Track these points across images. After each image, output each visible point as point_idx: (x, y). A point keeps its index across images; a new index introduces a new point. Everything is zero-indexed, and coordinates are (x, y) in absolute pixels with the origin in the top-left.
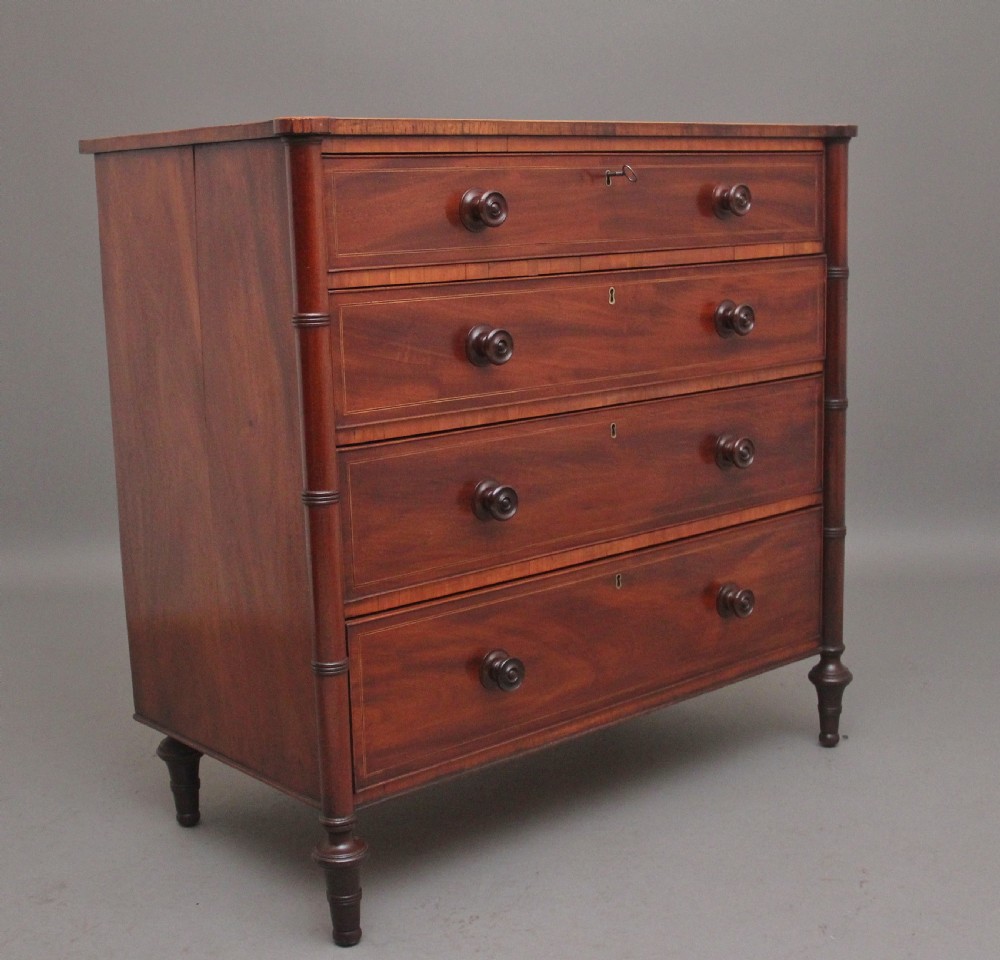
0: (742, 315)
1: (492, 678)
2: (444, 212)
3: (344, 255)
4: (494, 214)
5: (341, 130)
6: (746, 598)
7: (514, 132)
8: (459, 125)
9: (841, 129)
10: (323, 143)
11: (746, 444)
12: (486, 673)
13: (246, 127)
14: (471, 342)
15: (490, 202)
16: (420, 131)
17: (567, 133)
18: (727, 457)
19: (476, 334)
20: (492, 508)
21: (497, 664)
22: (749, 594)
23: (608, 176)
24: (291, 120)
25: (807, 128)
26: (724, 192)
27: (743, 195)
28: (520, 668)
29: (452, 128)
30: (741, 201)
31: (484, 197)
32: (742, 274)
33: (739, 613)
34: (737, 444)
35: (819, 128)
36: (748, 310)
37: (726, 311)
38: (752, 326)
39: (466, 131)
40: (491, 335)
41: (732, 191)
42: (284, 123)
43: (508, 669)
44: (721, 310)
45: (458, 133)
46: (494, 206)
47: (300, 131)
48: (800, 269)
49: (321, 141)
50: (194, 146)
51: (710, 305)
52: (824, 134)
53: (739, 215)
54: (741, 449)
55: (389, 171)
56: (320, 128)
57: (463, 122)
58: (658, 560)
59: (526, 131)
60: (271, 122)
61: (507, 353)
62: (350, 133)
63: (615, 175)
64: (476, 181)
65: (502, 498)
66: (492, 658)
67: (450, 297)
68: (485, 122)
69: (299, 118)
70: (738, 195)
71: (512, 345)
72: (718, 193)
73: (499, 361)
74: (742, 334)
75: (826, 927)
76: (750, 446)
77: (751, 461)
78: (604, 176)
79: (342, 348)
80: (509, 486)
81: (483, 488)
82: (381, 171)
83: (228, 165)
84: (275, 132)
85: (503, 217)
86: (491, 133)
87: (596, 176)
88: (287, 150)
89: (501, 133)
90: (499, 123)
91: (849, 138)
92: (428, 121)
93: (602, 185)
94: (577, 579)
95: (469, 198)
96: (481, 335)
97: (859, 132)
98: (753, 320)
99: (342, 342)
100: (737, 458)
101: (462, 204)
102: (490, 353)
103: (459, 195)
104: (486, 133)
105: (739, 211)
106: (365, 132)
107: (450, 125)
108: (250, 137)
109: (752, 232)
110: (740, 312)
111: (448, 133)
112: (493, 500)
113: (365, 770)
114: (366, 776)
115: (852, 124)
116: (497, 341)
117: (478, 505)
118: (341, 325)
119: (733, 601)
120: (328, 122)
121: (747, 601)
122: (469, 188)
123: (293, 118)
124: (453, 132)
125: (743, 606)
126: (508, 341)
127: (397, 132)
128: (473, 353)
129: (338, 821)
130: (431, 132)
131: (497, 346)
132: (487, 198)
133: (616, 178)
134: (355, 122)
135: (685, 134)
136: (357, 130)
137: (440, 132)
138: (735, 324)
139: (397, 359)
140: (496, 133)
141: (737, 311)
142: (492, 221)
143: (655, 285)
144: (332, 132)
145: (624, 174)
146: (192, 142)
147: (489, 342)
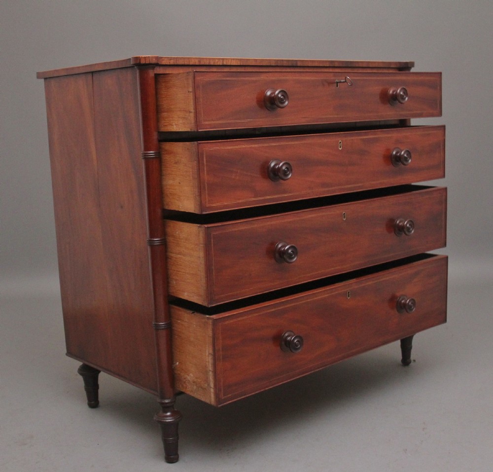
0: (405, 155)
1: (287, 346)
2: (255, 100)
3: (207, 123)
4: (282, 101)
5: (164, 63)
6: (412, 303)
7: (248, 64)
8: (221, 61)
9: (406, 63)
10: (155, 68)
11: (410, 223)
12: (283, 343)
13: (118, 62)
14: (270, 169)
15: (280, 95)
16: (202, 63)
17: (273, 65)
18: (400, 230)
19: (272, 165)
20: (285, 256)
21: (289, 338)
22: (413, 300)
23: (337, 83)
24: (139, 57)
25: (390, 63)
26: (393, 92)
27: (404, 93)
28: (301, 341)
29: (218, 62)
30: (403, 96)
31: (277, 92)
32: (404, 134)
33: (408, 310)
34: (406, 223)
35: (396, 63)
36: (408, 152)
37: (397, 153)
38: (410, 161)
39: (225, 63)
40: (281, 164)
41: (398, 91)
42: (136, 58)
43: (295, 341)
44: (394, 153)
45: (221, 64)
46: (282, 97)
47: (144, 63)
48: (433, 132)
49: (154, 67)
50: (92, 73)
51: (388, 150)
52: (398, 66)
53: (402, 103)
54: (408, 225)
55: (228, 79)
56: (154, 61)
57: (223, 59)
58: (368, 284)
59: (253, 64)
60: (130, 59)
61: (289, 174)
62: (168, 64)
63: (341, 82)
64: (272, 84)
65: (290, 251)
66: (286, 335)
67: (261, 145)
68: (234, 59)
69: (144, 56)
70: (402, 93)
71: (292, 170)
72: (391, 92)
73: (285, 178)
74: (404, 164)
75: (406, 450)
76: (412, 224)
77: (413, 232)
78: (335, 83)
79: (206, 171)
80: (293, 245)
81: (280, 246)
82: (224, 79)
83: (109, 81)
84: (132, 63)
85: (287, 103)
86: (236, 64)
87: (331, 83)
88: (138, 72)
89: (242, 64)
90: (240, 60)
91: (411, 68)
92: (206, 59)
93: (334, 87)
94: (328, 293)
95: (269, 93)
96: (275, 165)
97: (415, 65)
98: (410, 157)
99: (205, 169)
100: (405, 230)
101: (265, 96)
102: (281, 174)
103: (263, 92)
104: (234, 64)
105: (402, 101)
106: (176, 64)
107: (217, 61)
108: (120, 67)
109: (408, 112)
110: (404, 153)
111: (216, 64)
112: (285, 252)
113: (223, 395)
114: (223, 398)
115: (412, 61)
116: (284, 168)
117: (277, 255)
118: (205, 160)
119: (405, 304)
120: (157, 58)
121: (412, 305)
122: (268, 89)
123: (141, 56)
124: (218, 64)
125: (411, 307)
126: (289, 168)
127: (191, 63)
128: (272, 175)
129: (167, 401)
130: (208, 64)
131: (284, 170)
132: (278, 94)
133: (341, 84)
134: (171, 59)
135: (331, 66)
136: (172, 62)
137: (212, 63)
138: (402, 160)
139: (233, 177)
140: (239, 64)
141: (403, 153)
142: (281, 105)
143: (361, 139)
144: (160, 63)
145: (346, 81)
146: (92, 71)
147: (280, 169)
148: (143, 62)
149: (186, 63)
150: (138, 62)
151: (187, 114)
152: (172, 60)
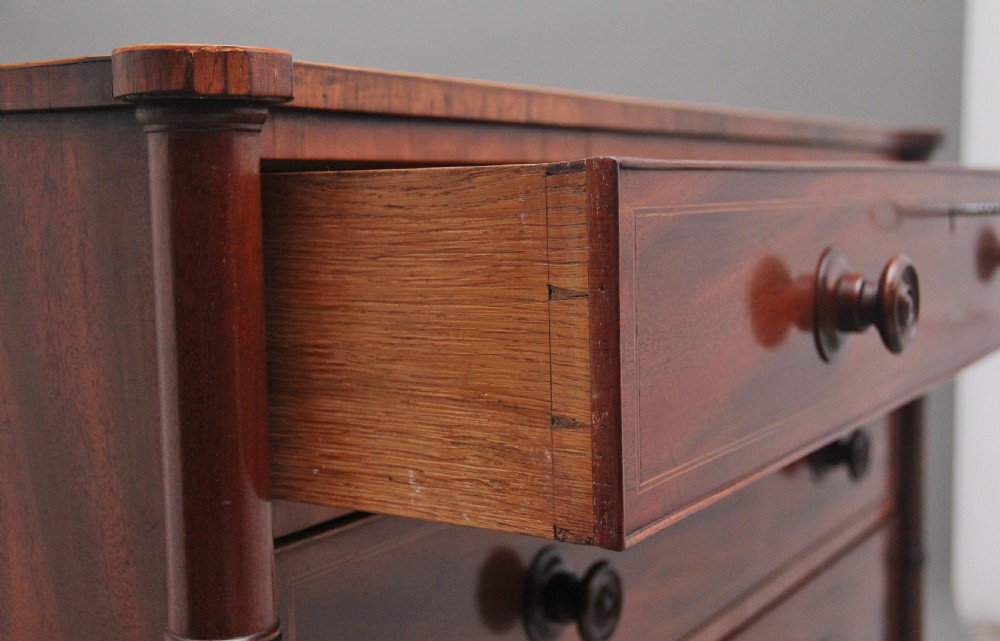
10: (268, 128)
24: (187, 50)
42: (165, 58)
47: (216, 88)
123: (196, 43)
148: (208, 84)
149: (398, 106)
150: (176, 83)
151: (535, 434)
152: (337, 87)
